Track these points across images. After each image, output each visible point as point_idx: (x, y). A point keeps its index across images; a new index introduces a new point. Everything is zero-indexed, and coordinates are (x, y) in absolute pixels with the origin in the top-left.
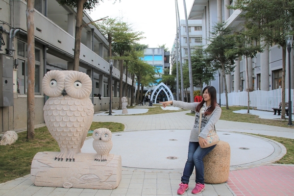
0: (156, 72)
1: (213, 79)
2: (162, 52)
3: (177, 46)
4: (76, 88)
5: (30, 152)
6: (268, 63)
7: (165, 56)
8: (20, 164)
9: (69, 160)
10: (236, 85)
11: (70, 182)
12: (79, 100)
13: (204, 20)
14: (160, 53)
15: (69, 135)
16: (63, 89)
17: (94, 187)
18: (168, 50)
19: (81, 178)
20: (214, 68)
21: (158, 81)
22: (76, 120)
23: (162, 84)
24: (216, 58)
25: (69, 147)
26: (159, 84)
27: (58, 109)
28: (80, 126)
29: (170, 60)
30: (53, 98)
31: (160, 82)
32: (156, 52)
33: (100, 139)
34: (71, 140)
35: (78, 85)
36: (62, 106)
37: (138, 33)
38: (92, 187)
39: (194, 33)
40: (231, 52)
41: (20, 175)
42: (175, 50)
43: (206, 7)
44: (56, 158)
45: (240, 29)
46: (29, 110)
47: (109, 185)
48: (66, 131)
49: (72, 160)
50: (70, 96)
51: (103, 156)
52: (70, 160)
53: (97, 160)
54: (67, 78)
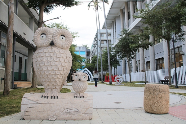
0: (83, 60)
1: (119, 65)
2: (85, 49)
3: (95, 46)
4: (61, 41)
5: (9, 101)
6: (154, 54)
7: (87, 52)
8: (5, 108)
9: (53, 98)
10: (133, 69)
11: (55, 115)
12: (63, 50)
13: (112, 30)
14: (84, 50)
15: (54, 77)
16: (51, 41)
17: (75, 119)
18: (89, 48)
19: (64, 112)
20: (121, 57)
21: (83, 67)
22: (61, 65)
23: (86, 69)
24: (123, 51)
25: (53, 87)
26: (83, 69)
27: (47, 55)
28: (63, 70)
29: (90, 54)
30: (43, 48)
31: (84, 68)
32: (81, 49)
33: (80, 80)
34: (56, 81)
35: (62, 38)
36: (50, 54)
37: (75, 33)
38: (73, 118)
39: (105, 37)
40: (134, 45)
41: (7, 114)
42: (93, 48)
43: (113, 22)
44: (42, 97)
45: (137, 33)
46: (7, 73)
47: (87, 116)
48: (52, 73)
49: (56, 98)
50: (56, 47)
51: (80, 94)
52: (55, 97)
53: (76, 97)
54: (54, 32)
